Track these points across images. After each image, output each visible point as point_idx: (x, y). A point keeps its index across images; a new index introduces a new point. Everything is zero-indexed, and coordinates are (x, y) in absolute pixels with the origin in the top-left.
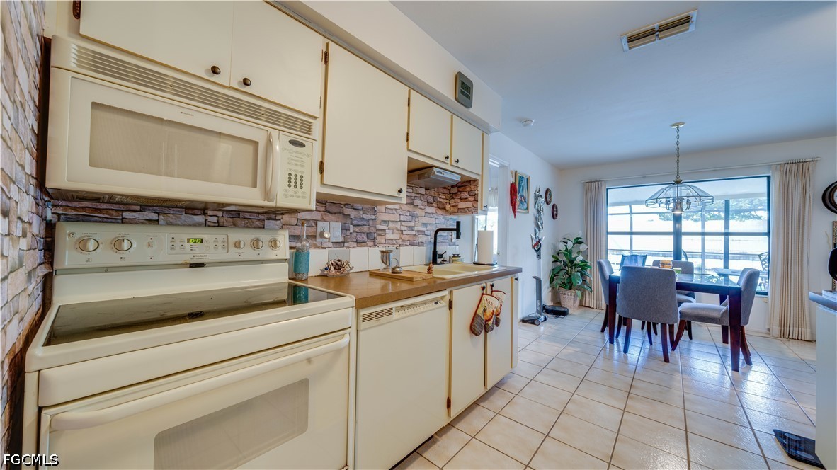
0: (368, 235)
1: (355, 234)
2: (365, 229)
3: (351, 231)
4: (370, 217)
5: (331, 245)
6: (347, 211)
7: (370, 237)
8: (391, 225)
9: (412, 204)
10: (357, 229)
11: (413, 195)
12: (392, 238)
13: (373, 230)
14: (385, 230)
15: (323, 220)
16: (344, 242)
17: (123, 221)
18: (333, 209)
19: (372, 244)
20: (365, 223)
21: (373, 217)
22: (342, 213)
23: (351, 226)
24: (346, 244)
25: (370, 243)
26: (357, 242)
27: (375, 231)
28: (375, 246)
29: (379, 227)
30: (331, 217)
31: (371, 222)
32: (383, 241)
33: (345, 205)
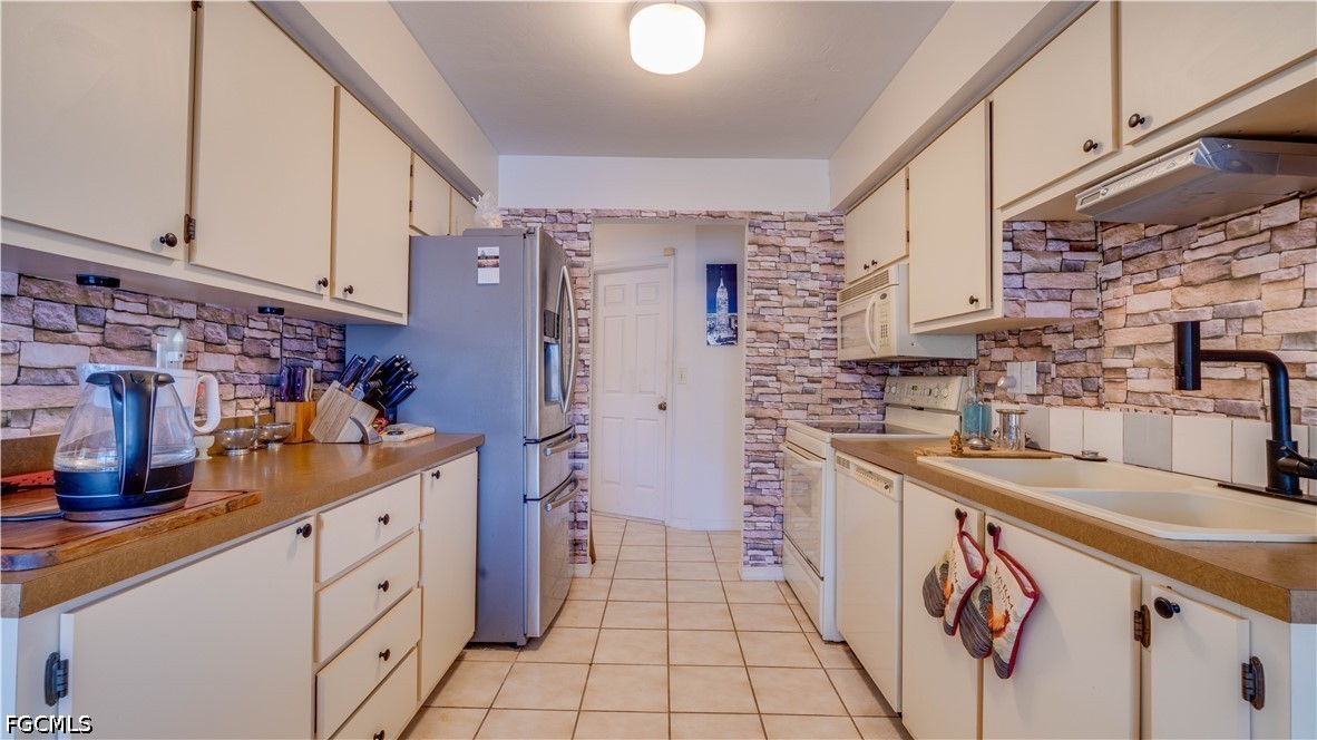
0: (1084, 380)
1: (1059, 381)
2: (1079, 370)
3: (1053, 375)
4: (1087, 343)
5: (1025, 399)
6: (1048, 339)
7: (1089, 386)
8: (1141, 355)
9: (1228, 277)
10: (1063, 371)
11: (1230, 247)
12: (1146, 389)
13: (1094, 370)
14: (1124, 370)
15: (1016, 359)
16: (1043, 395)
17: (914, 374)
18: (1028, 340)
19: (1093, 401)
20: (1078, 357)
21: (1096, 342)
22: (1039, 345)
23: (1053, 366)
24: (1046, 399)
25: (1090, 399)
26: (1063, 395)
27: (1100, 372)
28: (1100, 405)
29: (1109, 363)
30: (1026, 353)
31: (1090, 354)
32: (1121, 396)
33: (1044, 329)
